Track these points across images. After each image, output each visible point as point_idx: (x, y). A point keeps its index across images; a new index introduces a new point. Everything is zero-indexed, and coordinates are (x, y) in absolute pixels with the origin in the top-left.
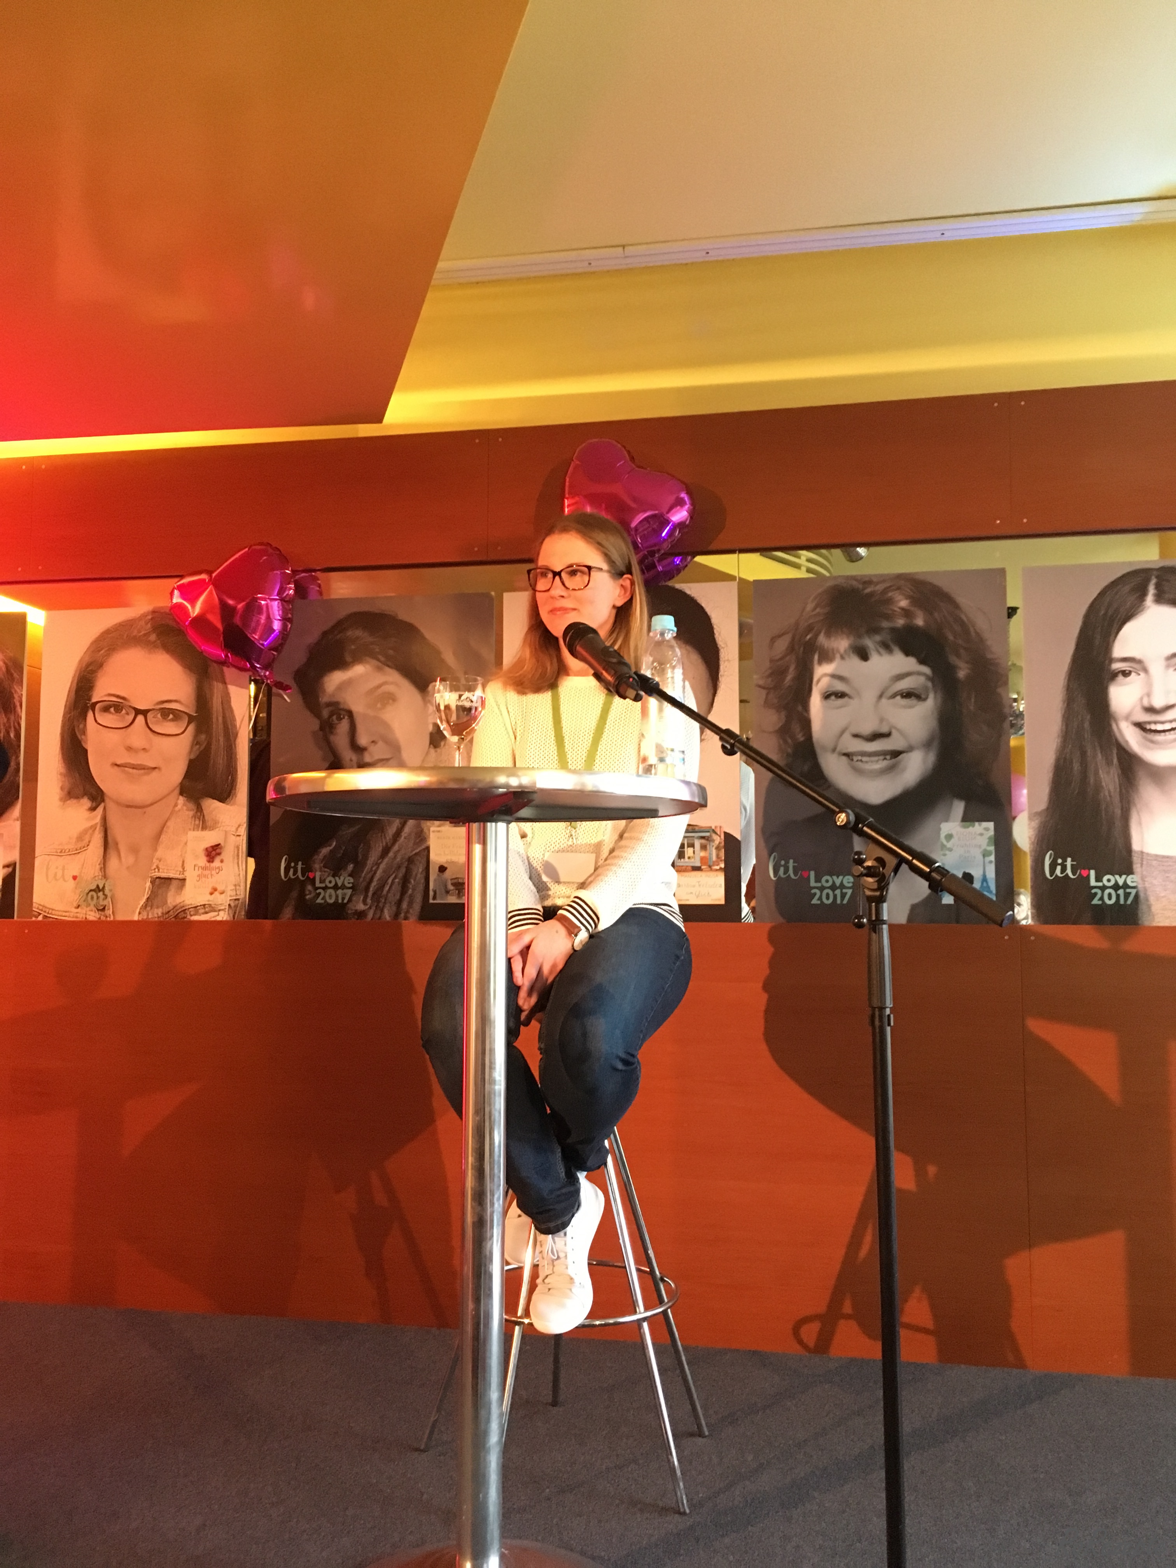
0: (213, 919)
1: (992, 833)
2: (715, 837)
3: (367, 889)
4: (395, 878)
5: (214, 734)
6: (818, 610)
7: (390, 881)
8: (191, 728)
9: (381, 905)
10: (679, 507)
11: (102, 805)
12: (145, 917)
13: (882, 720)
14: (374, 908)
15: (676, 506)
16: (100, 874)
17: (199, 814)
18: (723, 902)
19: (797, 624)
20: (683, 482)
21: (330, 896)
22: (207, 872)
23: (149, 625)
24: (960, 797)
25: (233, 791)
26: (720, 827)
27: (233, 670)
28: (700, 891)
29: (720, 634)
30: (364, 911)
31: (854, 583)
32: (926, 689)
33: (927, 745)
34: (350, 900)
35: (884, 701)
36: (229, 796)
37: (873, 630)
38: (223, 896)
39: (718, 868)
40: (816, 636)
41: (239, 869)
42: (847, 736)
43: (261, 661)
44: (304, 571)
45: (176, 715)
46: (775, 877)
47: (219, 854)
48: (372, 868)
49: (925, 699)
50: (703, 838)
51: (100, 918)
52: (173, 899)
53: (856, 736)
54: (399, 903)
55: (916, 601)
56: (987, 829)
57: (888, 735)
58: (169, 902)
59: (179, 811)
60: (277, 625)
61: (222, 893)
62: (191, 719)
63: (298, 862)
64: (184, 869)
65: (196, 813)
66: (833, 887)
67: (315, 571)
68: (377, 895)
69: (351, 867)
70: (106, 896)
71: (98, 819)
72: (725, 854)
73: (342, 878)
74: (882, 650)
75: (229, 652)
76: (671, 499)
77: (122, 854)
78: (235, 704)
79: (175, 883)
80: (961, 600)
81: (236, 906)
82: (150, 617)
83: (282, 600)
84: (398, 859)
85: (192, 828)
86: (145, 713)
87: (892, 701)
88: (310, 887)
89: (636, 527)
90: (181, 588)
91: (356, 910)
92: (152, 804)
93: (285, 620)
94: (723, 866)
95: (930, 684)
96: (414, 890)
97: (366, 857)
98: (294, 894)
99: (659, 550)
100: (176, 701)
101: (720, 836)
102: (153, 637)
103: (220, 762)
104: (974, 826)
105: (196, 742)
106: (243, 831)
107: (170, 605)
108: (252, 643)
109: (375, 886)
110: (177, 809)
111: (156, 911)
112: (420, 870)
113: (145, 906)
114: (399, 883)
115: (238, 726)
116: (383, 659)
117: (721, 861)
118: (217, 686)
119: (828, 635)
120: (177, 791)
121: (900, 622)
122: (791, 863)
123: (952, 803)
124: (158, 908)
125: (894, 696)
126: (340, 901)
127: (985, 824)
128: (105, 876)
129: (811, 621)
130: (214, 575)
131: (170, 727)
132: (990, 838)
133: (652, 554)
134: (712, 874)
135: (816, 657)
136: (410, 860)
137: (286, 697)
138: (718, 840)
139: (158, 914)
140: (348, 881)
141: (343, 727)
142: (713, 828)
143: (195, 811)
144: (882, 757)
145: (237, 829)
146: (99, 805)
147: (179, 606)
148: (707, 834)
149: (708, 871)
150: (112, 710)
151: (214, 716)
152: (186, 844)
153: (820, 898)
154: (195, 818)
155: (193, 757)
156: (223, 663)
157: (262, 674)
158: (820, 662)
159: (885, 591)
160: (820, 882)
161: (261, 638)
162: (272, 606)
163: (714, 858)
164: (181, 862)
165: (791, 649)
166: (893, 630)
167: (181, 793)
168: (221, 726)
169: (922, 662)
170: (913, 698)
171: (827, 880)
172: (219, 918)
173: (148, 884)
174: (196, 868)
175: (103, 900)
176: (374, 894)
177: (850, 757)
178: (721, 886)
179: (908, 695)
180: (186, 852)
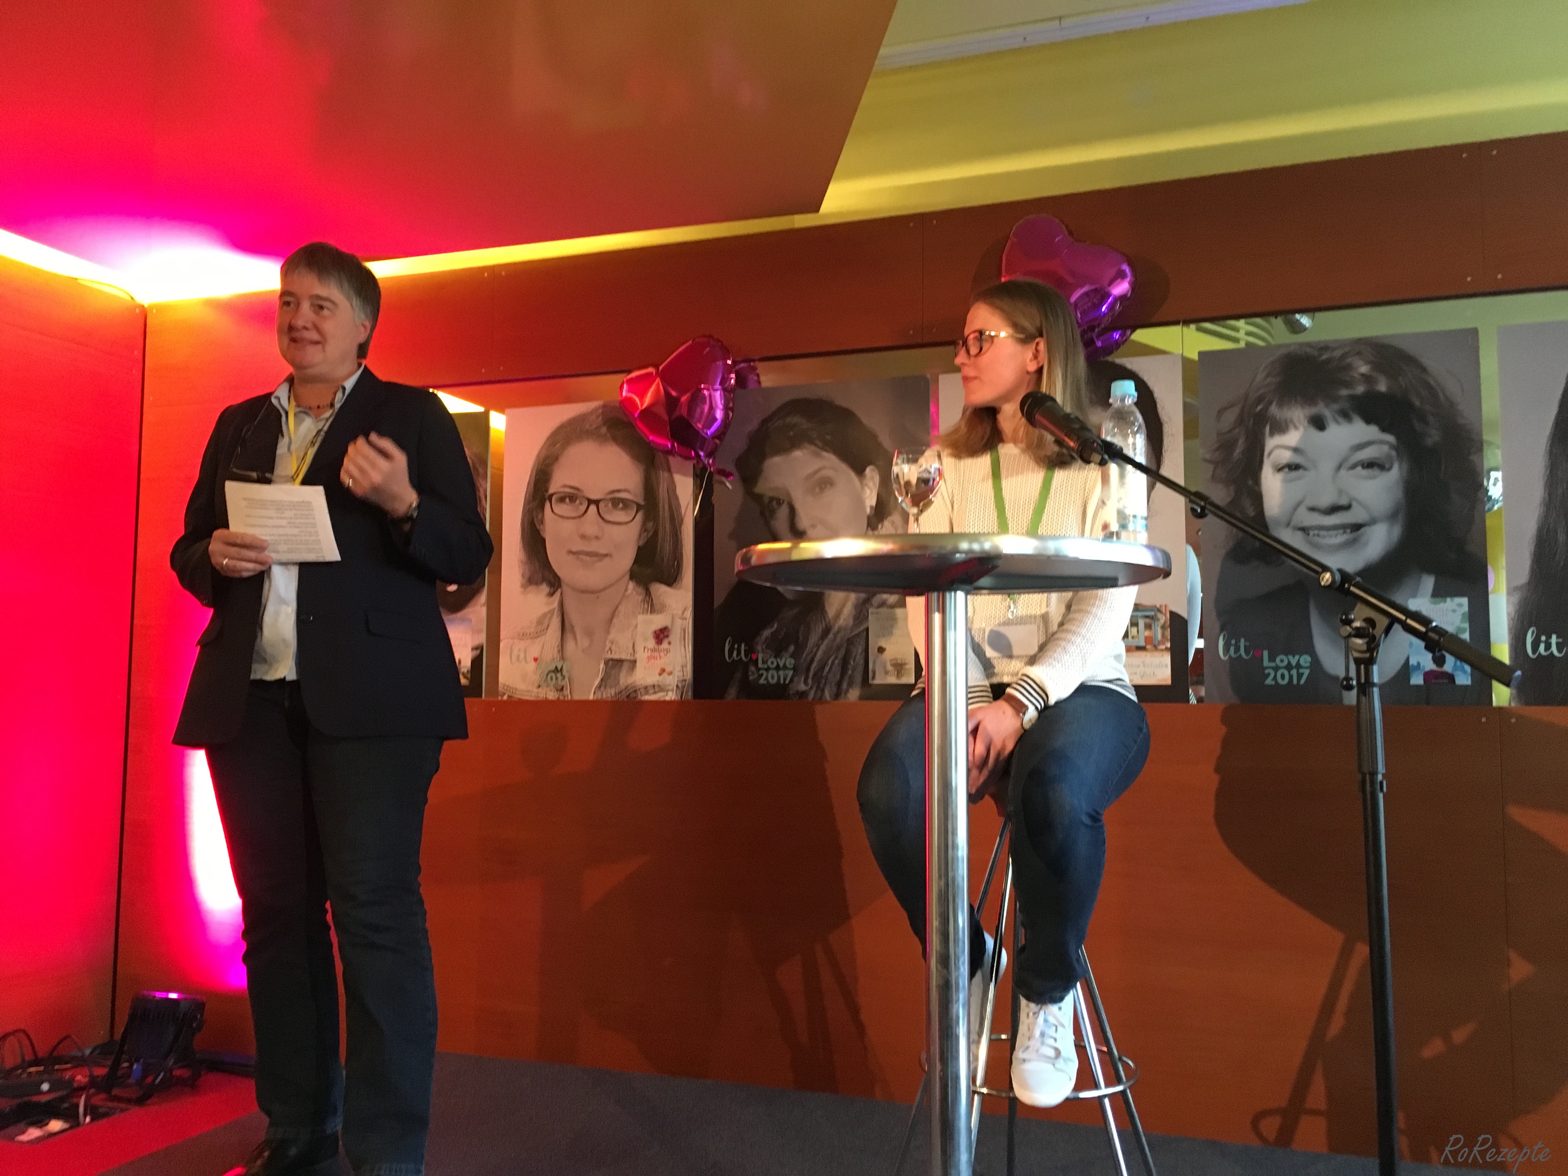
0: (662, 699)
1: (1466, 608)
2: (1159, 615)
3: (808, 669)
4: (836, 658)
5: (661, 522)
6: (1269, 380)
7: (830, 662)
8: (640, 516)
9: (821, 685)
10: (1119, 280)
11: (559, 591)
12: (600, 697)
13: (1340, 492)
14: (814, 689)
15: (1117, 279)
16: (558, 655)
17: (648, 598)
18: (1169, 682)
19: (1247, 396)
20: (1124, 254)
21: (773, 677)
22: (656, 654)
23: (600, 419)
24: (1429, 571)
25: (679, 577)
26: (1166, 606)
27: (679, 459)
28: (1144, 672)
29: (1163, 408)
30: (804, 692)
31: (1308, 350)
32: (1389, 457)
33: (1392, 517)
34: (791, 680)
35: (1343, 472)
36: (675, 581)
37: (1331, 399)
38: (671, 677)
39: (1163, 647)
40: (1266, 409)
41: (685, 651)
42: (1302, 510)
43: (705, 449)
44: (743, 361)
45: (625, 504)
46: (1224, 655)
47: (667, 636)
48: (812, 650)
49: (1390, 469)
50: (1147, 617)
51: (559, 698)
52: (626, 680)
53: (1312, 509)
54: (839, 684)
55: (1377, 366)
56: (1460, 605)
57: (1348, 507)
58: (621, 682)
59: (630, 595)
60: (719, 414)
61: (670, 673)
62: (639, 507)
63: (741, 644)
64: (634, 651)
65: (645, 597)
66: (1289, 667)
67: (754, 361)
68: (818, 676)
69: (792, 648)
70: (564, 677)
71: (556, 605)
72: (1171, 633)
73: (783, 660)
74: (1340, 420)
75: (675, 441)
76: (1113, 272)
77: (578, 637)
78: (680, 491)
79: (626, 666)
80: (1428, 361)
81: (683, 687)
82: (600, 411)
83: (725, 390)
84: (838, 640)
85: (641, 611)
86: (597, 502)
87: (1352, 472)
88: (753, 668)
89: (1075, 302)
90: (629, 382)
91: (797, 691)
92: (605, 589)
93: (726, 409)
94: (1169, 645)
95: (1394, 453)
96: (853, 671)
97: (806, 639)
98: (738, 675)
99: (1099, 324)
100: (625, 490)
101: (1166, 616)
102: (604, 430)
103: (667, 548)
104: (1445, 602)
105: (644, 528)
106: (689, 614)
107: (620, 399)
108: (697, 433)
109: (815, 667)
110: (627, 593)
111: (609, 690)
112: (860, 651)
113: (599, 687)
114: (838, 664)
115: (683, 514)
116: (820, 444)
117: (1167, 640)
118: (663, 475)
119: (1280, 405)
120: (628, 576)
121: (1360, 389)
122: (1242, 642)
123: (1421, 577)
124: (611, 688)
125: (1353, 467)
126: (782, 681)
127: (1458, 600)
128: (563, 658)
129: (1261, 392)
130: (661, 368)
131: (620, 516)
132: (1463, 614)
133: (1092, 329)
134: (1156, 654)
135: (1268, 429)
136: (850, 642)
137: (728, 484)
138: (1163, 619)
139: (611, 694)
140: (790, 662)
141: (783, 513)
142: (1158, 606)
143: (644, 596)
144: (1341, 531)
145: (683, 613)
146: (557, 590)
147: (629, 400)
148: (1152, 613)
149: (1153, 651)
150: (567, 500)
151: (661, 505)
152: (636, 627)
153: (1275, 678)
154: (644, 602)
155: (641, 543)
156: (670, 452)
157: (706, 462)
158: (1272, 434)
159: (1344, 356)
160: (1275, 661)
161: (704, 427)
162: (714, 396)
163: (1159, 637)
164: (632, 645)
165: (1240, 421)
166: (1353, 398)
167: (631, 578)
168: (667, 514)
169: (1384, 429)
170: (1375, 468)
171: (1282, 660)
172: (668, 698)
173: (602, 666)
174: (646, 650)
175: (562, 680)
176: (815, 674)
177: (1307, 532)
178: (1167, 666)
179: (1369, 465)
180: (636, 635)
